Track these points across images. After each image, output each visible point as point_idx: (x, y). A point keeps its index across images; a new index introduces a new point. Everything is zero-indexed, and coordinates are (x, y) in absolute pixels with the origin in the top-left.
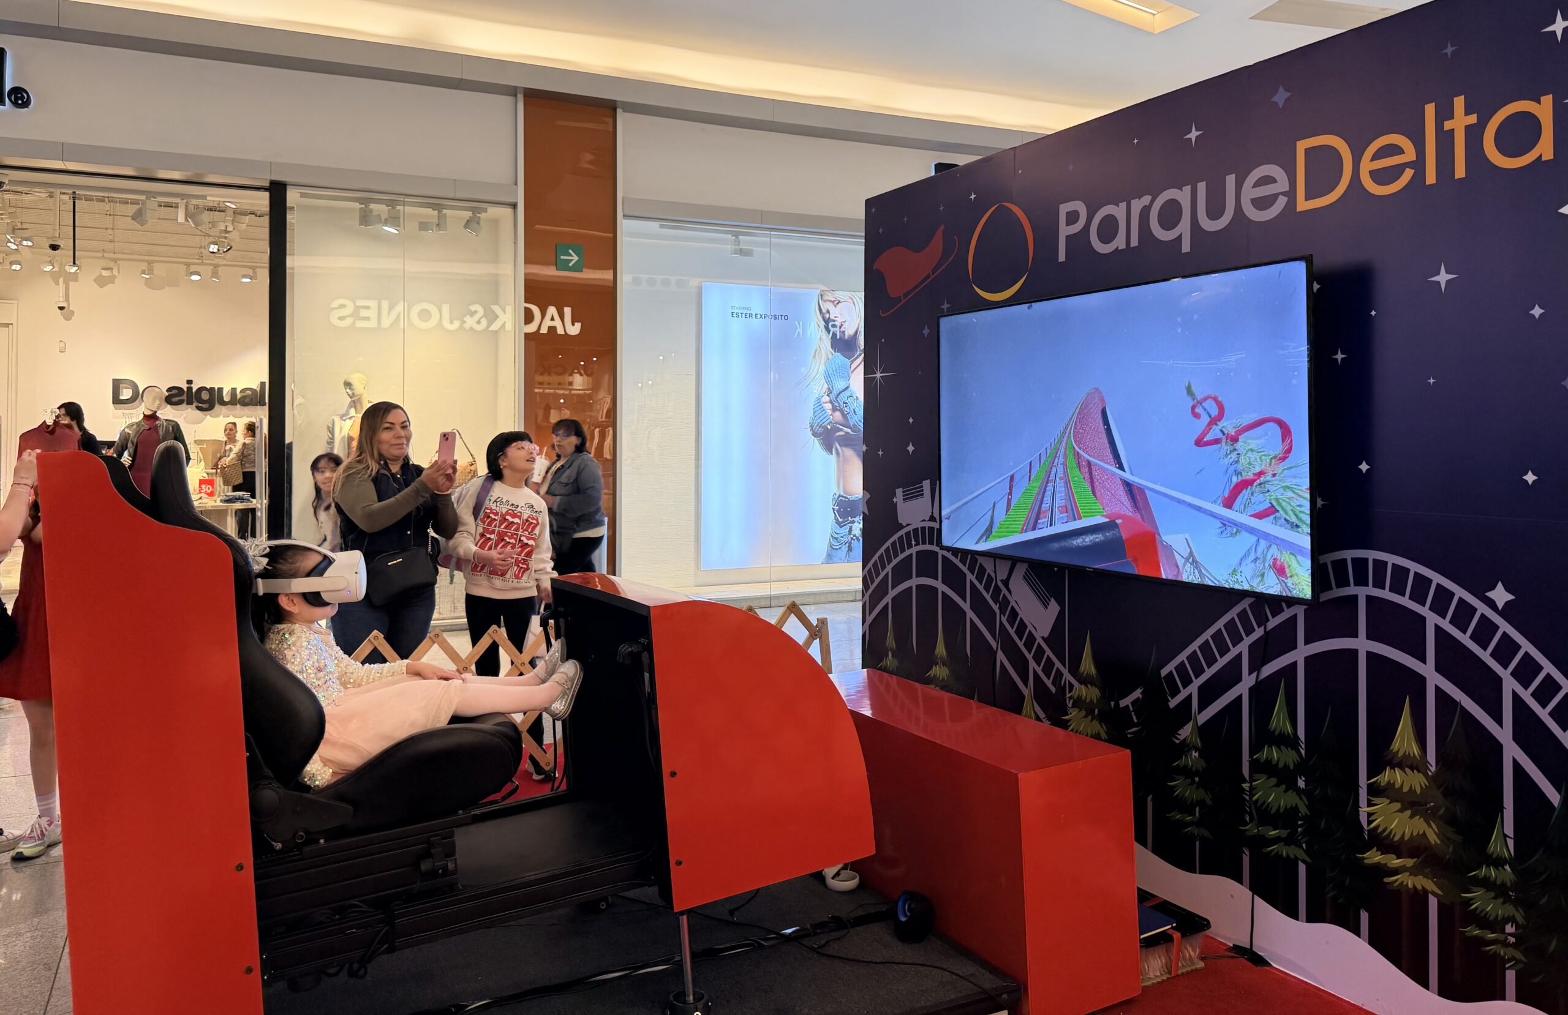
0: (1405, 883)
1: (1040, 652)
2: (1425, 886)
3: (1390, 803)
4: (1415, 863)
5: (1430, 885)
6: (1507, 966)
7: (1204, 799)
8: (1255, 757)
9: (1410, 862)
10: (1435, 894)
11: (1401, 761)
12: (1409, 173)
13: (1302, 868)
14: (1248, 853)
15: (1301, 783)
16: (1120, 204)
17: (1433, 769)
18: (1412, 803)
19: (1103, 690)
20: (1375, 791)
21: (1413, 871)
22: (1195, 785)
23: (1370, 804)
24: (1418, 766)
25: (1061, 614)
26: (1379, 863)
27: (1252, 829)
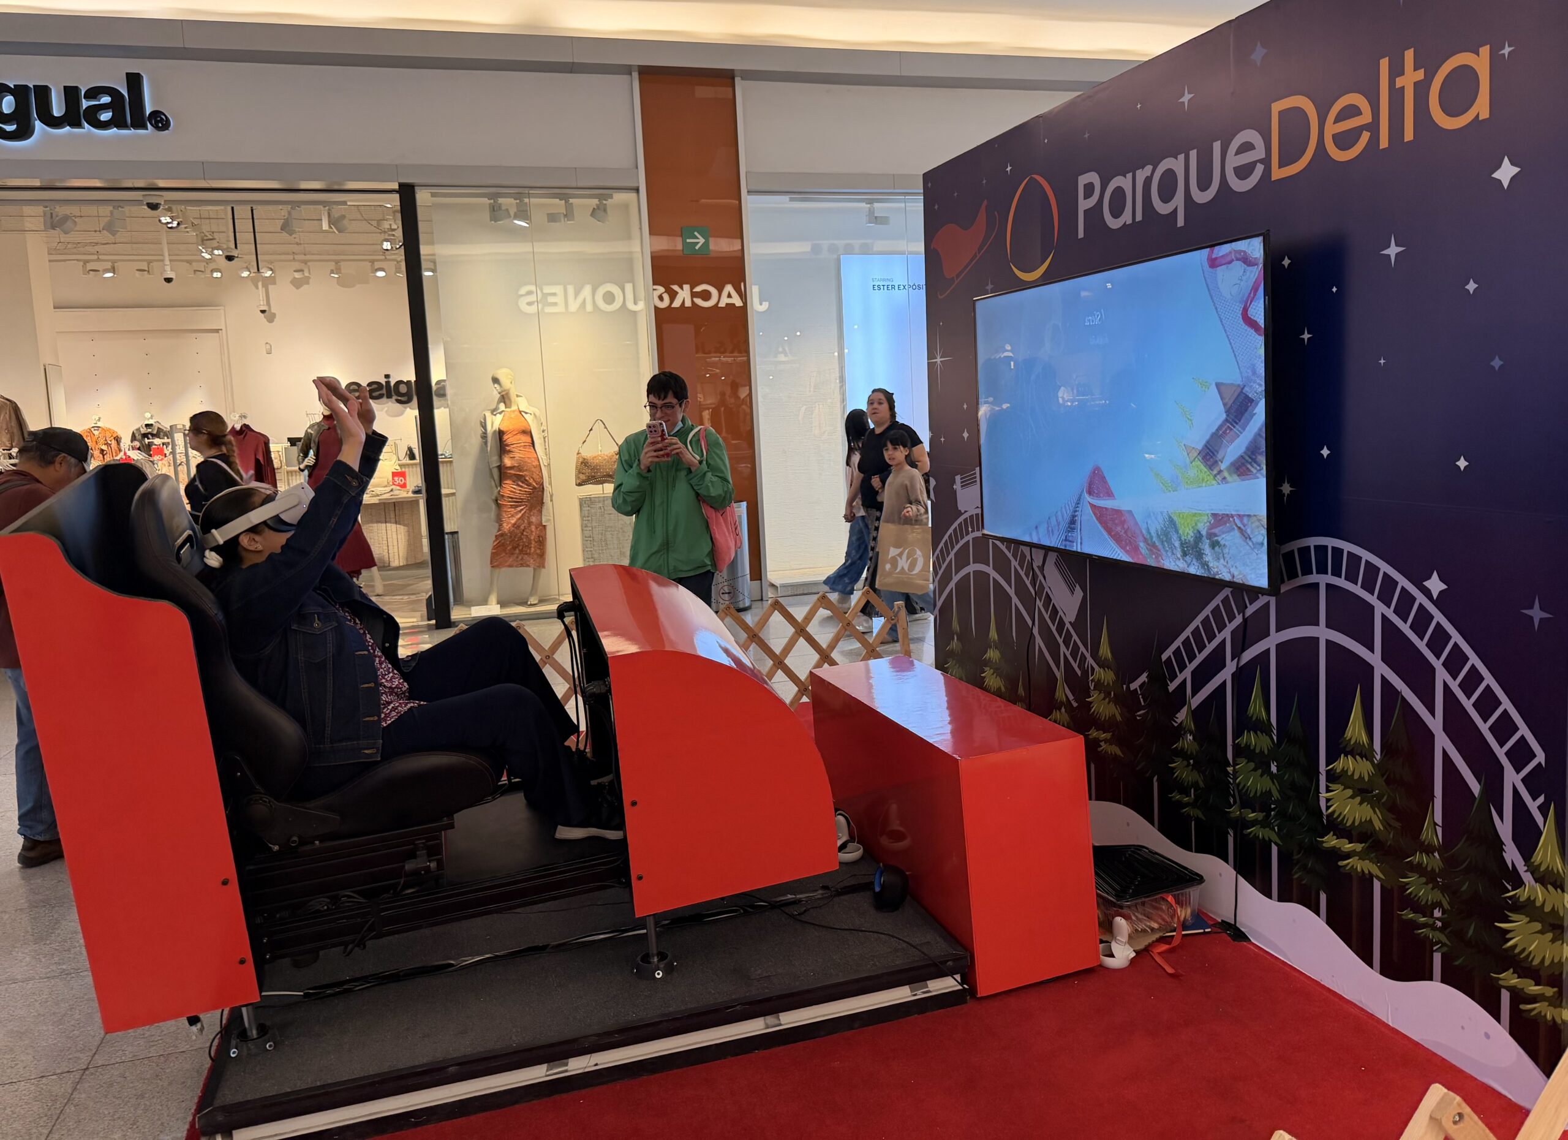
0: (1355, 867)
1: (1068, 636)
2: (1371, 871)
3: (1344, 789)
4: (1363, 848)
5: (1375, 870)
6: (1435, 948)
7: (1197, 782)
8: (1237, 742)
9: (1359, 847)
10: (1378, 878)
11: (1353, 749)
12: (1366, 136)
13: (1275, 849)
14: (1232, 834)
15: (1274, 769)
16: (1127, 175)
17: (1378, 757)
18: (1362, 791)
19: (1117, 675)
20: (1332, 777)
21: (1362, 856)
22: (1191, 767)
23: (1328, 790)
24: (1364, 753)
25: (1084, 599)
26: (1335, 847)
27: (1235, 811)
